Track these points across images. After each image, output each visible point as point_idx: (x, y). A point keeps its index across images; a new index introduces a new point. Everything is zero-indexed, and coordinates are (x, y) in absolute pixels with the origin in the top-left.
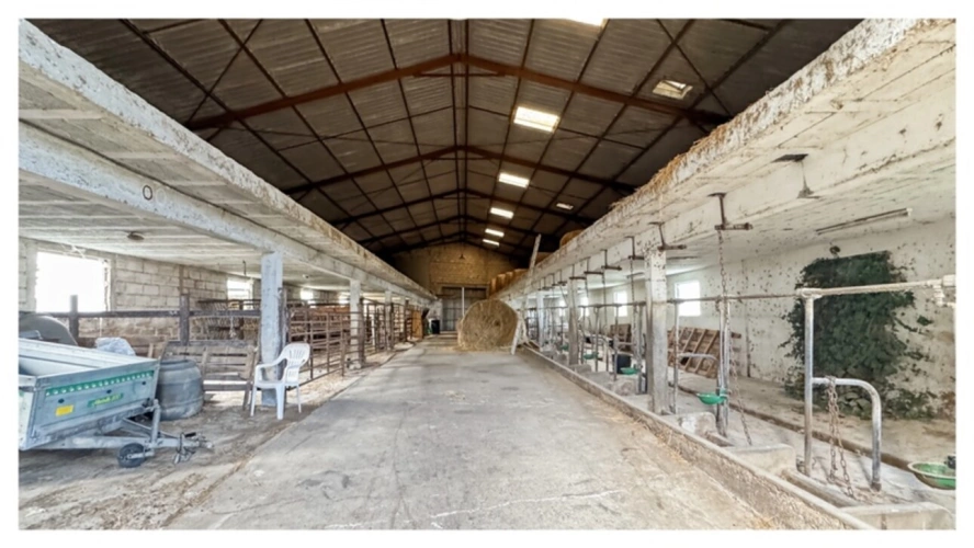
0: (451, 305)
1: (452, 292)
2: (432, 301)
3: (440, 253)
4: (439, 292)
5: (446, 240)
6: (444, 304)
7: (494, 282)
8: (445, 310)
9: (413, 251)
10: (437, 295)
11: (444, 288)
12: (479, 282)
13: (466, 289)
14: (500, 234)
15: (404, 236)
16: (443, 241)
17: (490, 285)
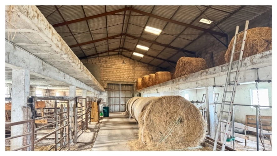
0: (113, 95)
1: (113, 87)
2: (101, 92)
3: (106, 61)
4: (106, 86)
5: (111, 53)
6: (109, 94)
7: (140, 81)
8: (109, 98)
9: (89, 60)
10: (105, 89)
11: (108, 84)
12: (130, 81)
13: (122, 85)
14: (146, 49)
15: (84, 47)
16: (109, 53)
17: (137, 82)
